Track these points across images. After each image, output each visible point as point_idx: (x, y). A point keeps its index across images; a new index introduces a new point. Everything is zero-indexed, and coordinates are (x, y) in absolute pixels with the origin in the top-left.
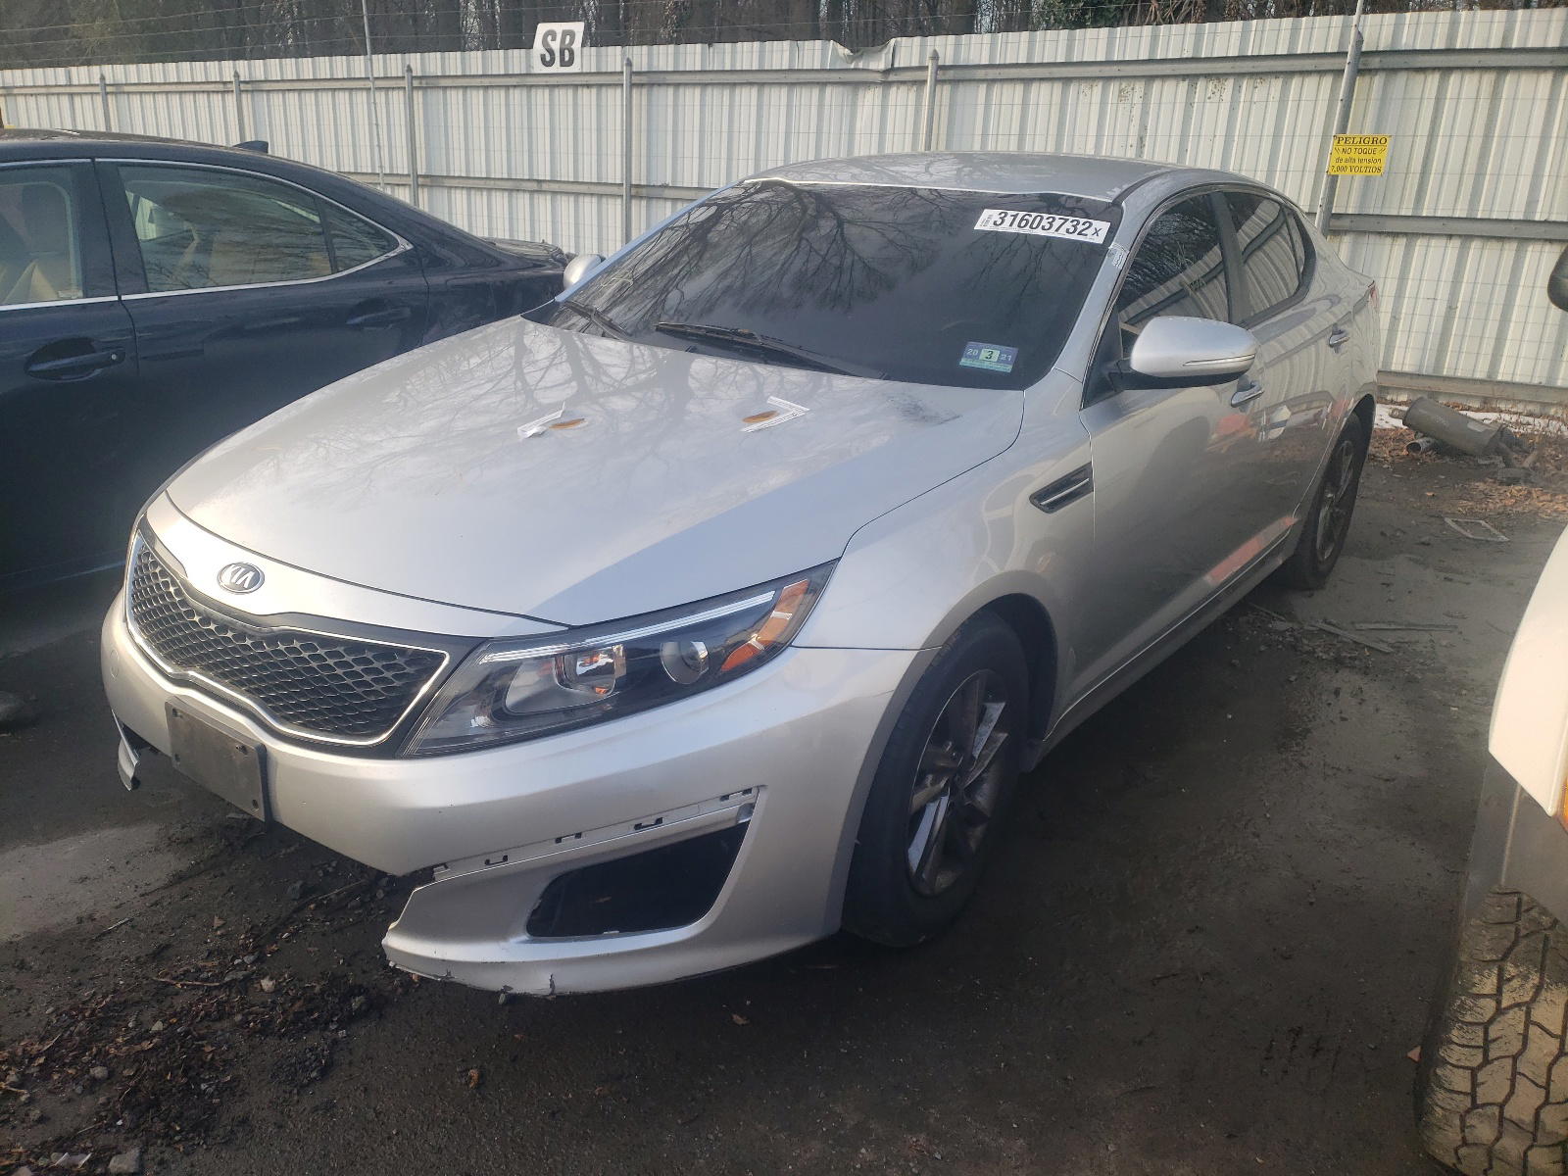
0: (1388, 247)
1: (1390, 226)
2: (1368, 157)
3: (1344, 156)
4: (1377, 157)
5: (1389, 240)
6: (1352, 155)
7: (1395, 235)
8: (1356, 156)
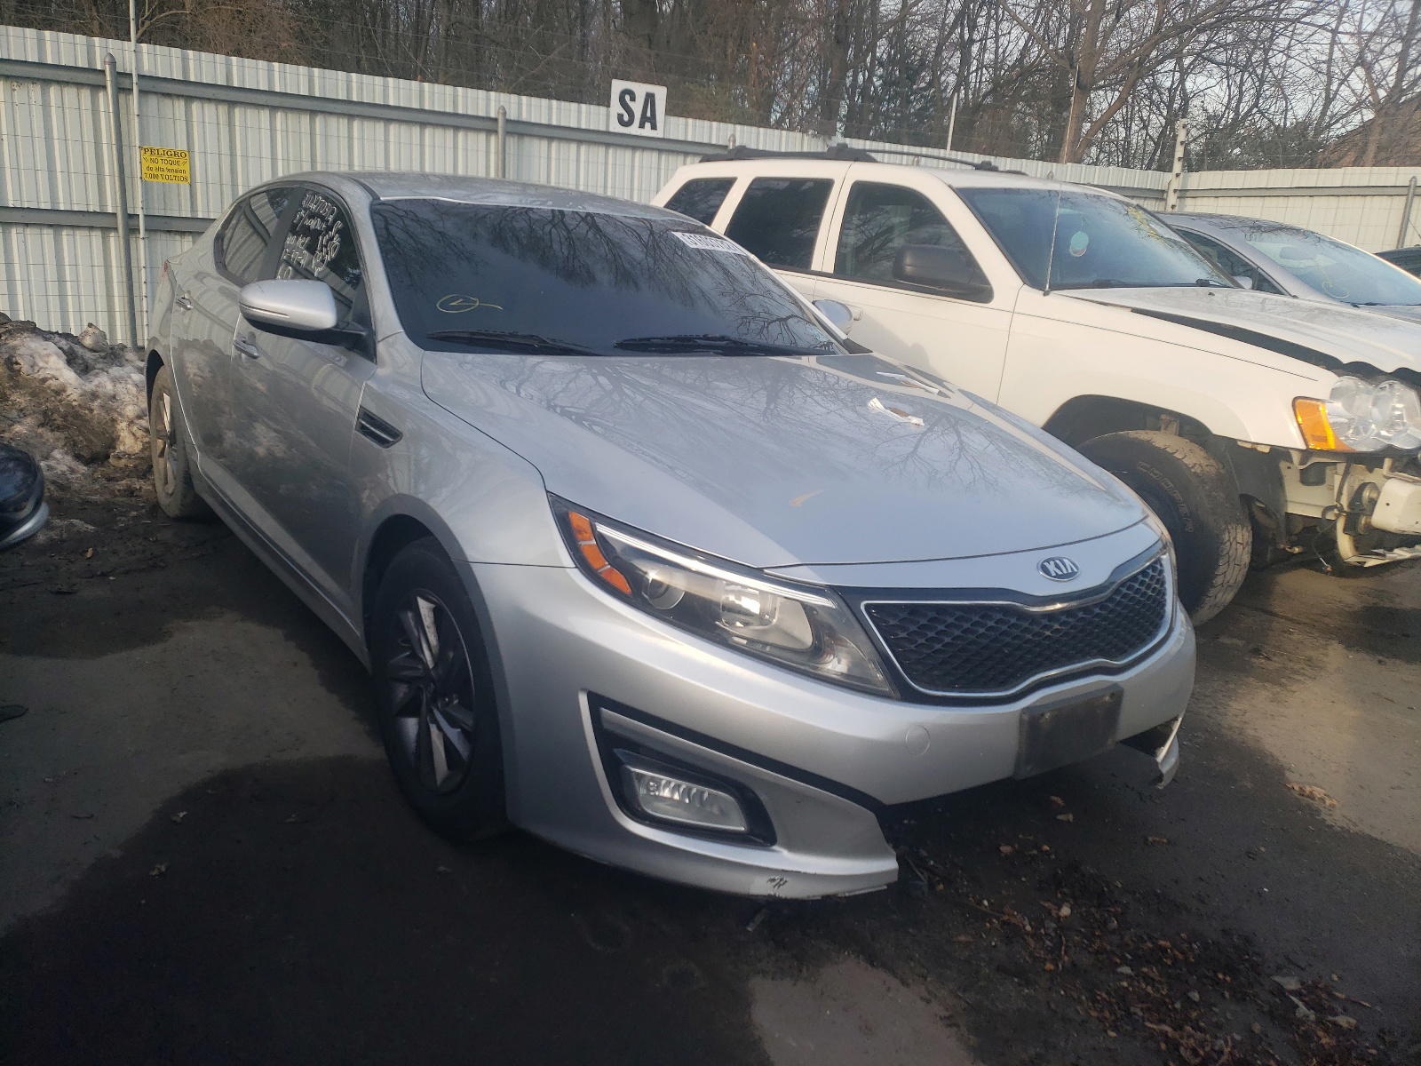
0: (178, 243)
1: (176, 226)
2: (175, 167)
3: (153, 165)
4: (181, 168)
5: (178, 237)
6: (160, 165)
7: (182, 233)
8: (164, 166)
